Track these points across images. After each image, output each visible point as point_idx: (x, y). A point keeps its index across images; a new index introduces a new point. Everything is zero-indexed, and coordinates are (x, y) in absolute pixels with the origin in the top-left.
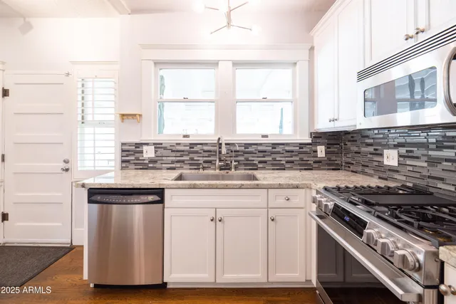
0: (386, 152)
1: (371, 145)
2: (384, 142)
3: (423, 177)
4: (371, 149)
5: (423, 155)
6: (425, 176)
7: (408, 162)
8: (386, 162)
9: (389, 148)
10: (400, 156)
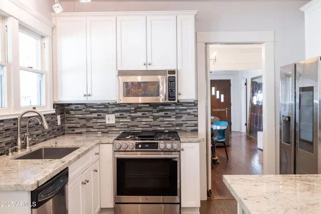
0: (107, 116)
1: (95, 112)
2: (105, 110)
3: (128, 127)
4: (95, 115)
5: (129, 116)
6: (130, 126)
7: (121, 121)
8: (108, 122)
9: (108, 114)
10: (116, 118)
